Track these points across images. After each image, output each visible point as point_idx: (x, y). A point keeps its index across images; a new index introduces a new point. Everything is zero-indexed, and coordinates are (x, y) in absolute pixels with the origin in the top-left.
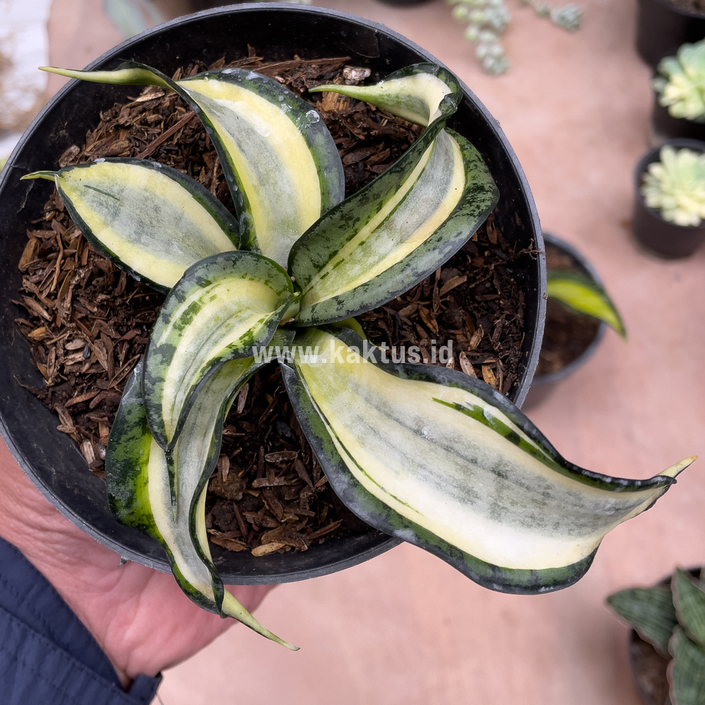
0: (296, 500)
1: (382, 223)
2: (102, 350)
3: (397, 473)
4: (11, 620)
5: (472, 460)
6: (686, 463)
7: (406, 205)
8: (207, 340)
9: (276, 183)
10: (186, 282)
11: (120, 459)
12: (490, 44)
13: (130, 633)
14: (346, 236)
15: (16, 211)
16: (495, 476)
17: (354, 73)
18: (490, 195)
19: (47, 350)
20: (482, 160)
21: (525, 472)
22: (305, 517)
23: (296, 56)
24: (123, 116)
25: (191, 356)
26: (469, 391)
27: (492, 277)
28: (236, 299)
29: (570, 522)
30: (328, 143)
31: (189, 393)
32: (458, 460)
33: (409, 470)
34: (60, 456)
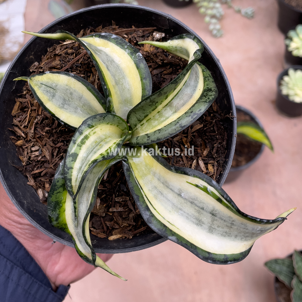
0: (127, 217)
1: (168, 104)
2: (47, 151)
3: (170, 211)
4: (7, 261)
5: (202, 208)
6: (291, 211)
7: (178, 96)
8: (91, 151)
9: (123, 84)
10: (83, 126)
11: (54, 201)
12: (215, 24)
13: (57, 268)
14: (152, 109)
15: (11, 90)
16: (211, 215)
17: (158, 35)
18: (214, 93)
19: (23, 150)
20: (211, 76)
21: (224, 214)
22: (131, 225)
23: (133, 26)
24: (57, 50)
25: (85, 158)
26: (201, 180)
27: (214, 126)
28: (105, 133)
29: (242, 235)
30: (145, 68)
31: (83, 174)
32: (197, 208)
33: (175, 211)
34: (28, 195)
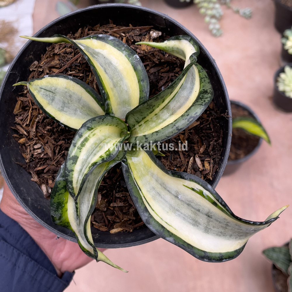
0: (128, 212)
1: (164, 107)
2: (49, 149)
3: (168, 212)
4: (13, 249)
5: (198, 210)
6: (284, 208)
7: (175, 99)
8: (91, 153)
9: (121, 86)
10: (83, 129)
11: (56, 202)
12: (215, 24)
13: (62, 255)
14: (150, 112)
15: (12, 90)
16: (207, 217)
17: (154, 34)
18: (210, 95)
19: (26, 149)
20: (207, 77)
21: (219, 216)
22: (131, 219)
23: (130, 24)
24: (56, 49)
25: (85, 160)
26: (197, 184)
27: (210, 123)
28: (104, 134)
29: (236, 235)
30: (142, 70)
31: (84, 177)
32: (193, 209)
33: (172, 212)
34: (32, 191)
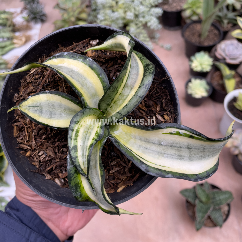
0: (124, 172)
1: (124, 86)
2: (50, 152)
3: (158, 158)
5: (180, 147)
6: (233, 123)
7: (129, 78)
8: (85, 140)
9: (86, 84)
10: (72, 125)
11: (74, 185)
14: (115, 93)
15: (7, 120)
16: (188, 149)
17: (94, 42)
18: (152, 66)
19: (33, 158)
20: (143, 56)
21: (197, 145)
23: (74, 43)
24: (28, 79)
25: (83, 146)
26: (173, 128)
27: (156, 88)
29: (212, 153)
30: (97, 67)
31: (87, 158)
32: (176, 148)
33: (161, 156)
34: (50, 187)
